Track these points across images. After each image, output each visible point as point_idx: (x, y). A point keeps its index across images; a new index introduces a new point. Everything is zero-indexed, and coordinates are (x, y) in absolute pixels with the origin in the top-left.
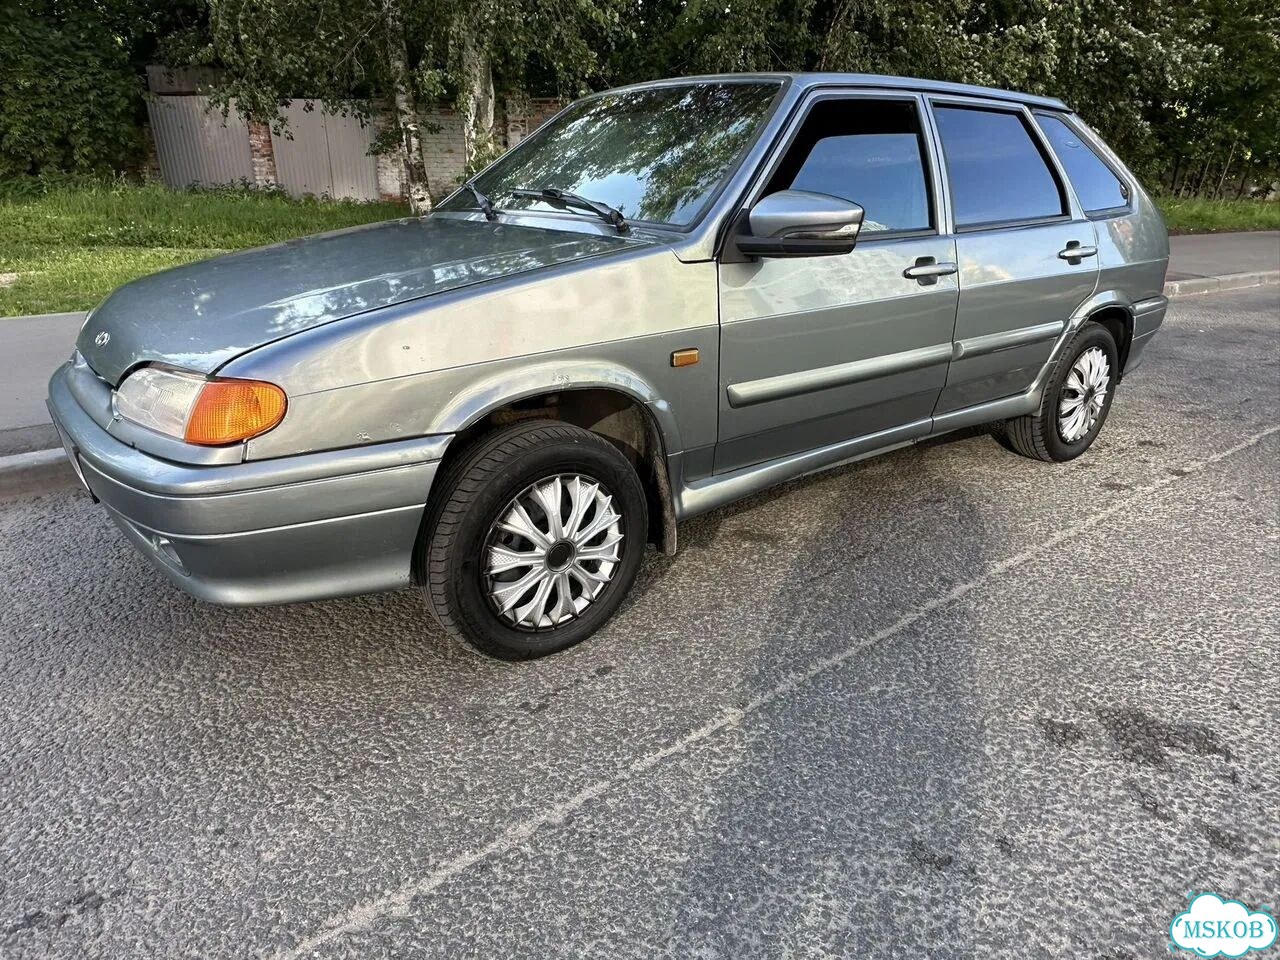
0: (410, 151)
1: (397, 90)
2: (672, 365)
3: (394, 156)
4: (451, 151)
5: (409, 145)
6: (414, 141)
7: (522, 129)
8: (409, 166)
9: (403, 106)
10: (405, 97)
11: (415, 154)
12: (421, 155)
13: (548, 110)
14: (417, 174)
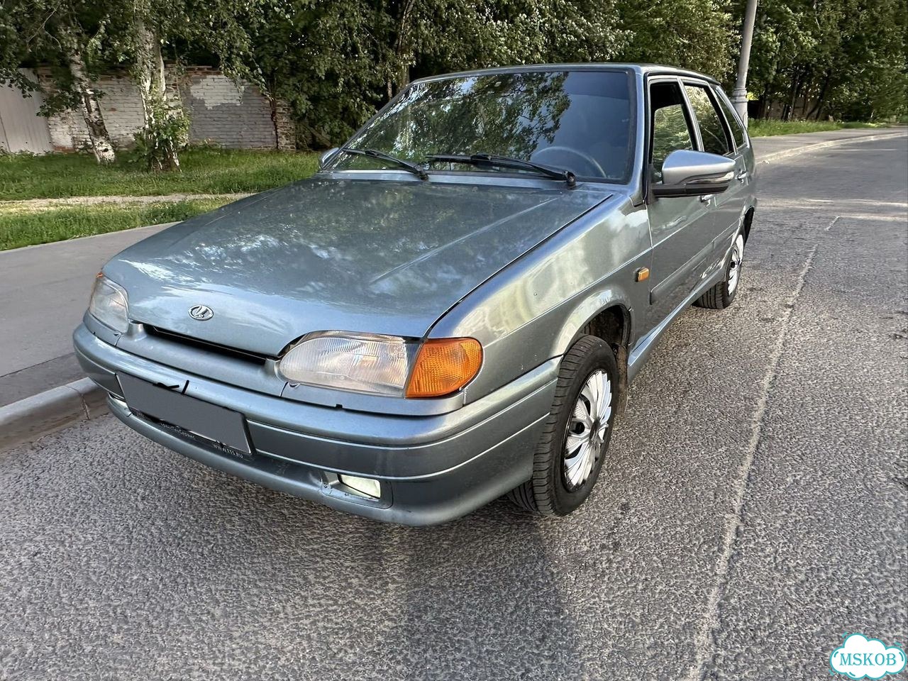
0: (90, 111)
1: (72, 61)
2: (637, 280)
3: (63, 115)
4: (113, 110)
5: (88, 106)
6: (92, 102)
7: (174, 91)
8: (90, 124)
9: (79, 74)
10: (79, 67)
11: (95, 114)
12: (100, 114)
13: (194, 76)
14: (99, 129)
